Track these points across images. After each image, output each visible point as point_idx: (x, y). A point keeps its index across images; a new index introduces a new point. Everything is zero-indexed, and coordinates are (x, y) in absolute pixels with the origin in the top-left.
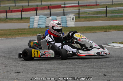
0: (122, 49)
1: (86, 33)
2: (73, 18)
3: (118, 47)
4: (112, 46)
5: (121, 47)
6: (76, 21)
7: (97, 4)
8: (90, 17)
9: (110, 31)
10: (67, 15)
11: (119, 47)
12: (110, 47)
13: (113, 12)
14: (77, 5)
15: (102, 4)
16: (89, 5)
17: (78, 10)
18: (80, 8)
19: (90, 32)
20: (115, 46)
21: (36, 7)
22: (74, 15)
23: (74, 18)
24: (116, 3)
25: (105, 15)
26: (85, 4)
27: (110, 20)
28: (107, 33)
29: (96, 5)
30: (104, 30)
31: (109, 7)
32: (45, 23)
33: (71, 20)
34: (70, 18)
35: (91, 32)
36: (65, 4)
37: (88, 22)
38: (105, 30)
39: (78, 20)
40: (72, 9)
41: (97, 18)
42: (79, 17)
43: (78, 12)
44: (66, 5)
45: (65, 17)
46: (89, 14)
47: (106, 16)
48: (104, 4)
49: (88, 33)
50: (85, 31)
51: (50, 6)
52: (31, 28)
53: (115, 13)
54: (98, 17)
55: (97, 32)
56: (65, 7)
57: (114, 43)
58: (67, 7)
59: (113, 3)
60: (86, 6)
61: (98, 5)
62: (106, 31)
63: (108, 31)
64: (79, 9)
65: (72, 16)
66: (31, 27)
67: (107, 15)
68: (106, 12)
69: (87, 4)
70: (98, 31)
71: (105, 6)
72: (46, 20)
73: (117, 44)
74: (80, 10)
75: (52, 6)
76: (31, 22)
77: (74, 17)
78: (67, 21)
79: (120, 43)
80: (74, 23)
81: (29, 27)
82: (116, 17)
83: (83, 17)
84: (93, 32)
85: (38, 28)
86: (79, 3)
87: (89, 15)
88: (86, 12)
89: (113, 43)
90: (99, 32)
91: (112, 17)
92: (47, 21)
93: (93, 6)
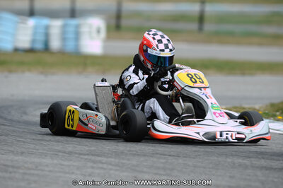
2: (99, 31)
13: (222, 19)
25: (194, 26)
33: (90, 33)
42: (118, 27)
47: (201, 29)
68: (201, 19)
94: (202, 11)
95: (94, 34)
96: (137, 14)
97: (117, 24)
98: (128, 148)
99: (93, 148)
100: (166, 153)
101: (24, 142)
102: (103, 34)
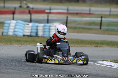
0: (112, 68)
3: (107, 65)
4: (101, 64)
5: (111, 66)
7: (91, 12)
8: (80, 28)
9: (102, 47)
10: (51, 22)
11: (109, 66)
12: (98, 64)
13: (109, 24)
14: (65, 11)
15: (97, 13)
16: (80, 14)
18: (69, 16)
19: (77, 46)
20: (104, 64)
21: (13, 10)
24: (115, 13)
25: (99, 27)
27: (104, 34)
28: (98, 48)
29: (90, 14)
30: (95, 44)
31: (105, 18)
32: (23, 30)
35: (79, 45)
36: (50, 9)
38: (96, 45)
40: (58, 16)
41: (89, 30)
43: (65, 21)
44: (52, 11)
45: (48, 25)
46: (79, 24)
47: (100, 28)
49: (74, 47)
51: (31, 10)
52: (5, 36)
53: (113, 26)
55: (86, 47)
56: (50, 13)
57: (104, 60)
58: (53, 13)
59: (112, 13)
60: (77, 14)
61: (92, 14)
62: (97, 47)
63: (100, 47)
64: (67, 17)
66: (4, 34)
67: (102, 27)
69: (79, 12)
70: (87, 46)
71: (100, 16)
72: (24, 27)
73: (107, 62)
74: (69, 18)
75: (34, 10)
76: (5, 28)
78: (51, 31)
79: (112, 62)
81: (2, 33)
82: (113, 30)
83: (71, 28)
84: (81, 46)
85: (14, 36)
86: (68, 10)
87: (79, 26)
89: (102, 60)
90: (88, 47)
91: (107, 30)
92: (26, 28)
93: (85, 15)
94: (101, 20)
96: (75, 22)
101: (27, 73)
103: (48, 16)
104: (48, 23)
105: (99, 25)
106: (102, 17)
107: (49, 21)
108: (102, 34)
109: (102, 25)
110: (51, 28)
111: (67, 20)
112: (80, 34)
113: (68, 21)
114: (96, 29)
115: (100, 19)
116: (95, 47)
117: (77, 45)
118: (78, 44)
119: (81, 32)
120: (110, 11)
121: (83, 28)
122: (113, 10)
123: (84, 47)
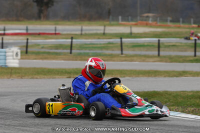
1: (37, 78)
2: (17, 54)
6: (21, 59)
7: (57, 32)
8: (44, 53)
10: (7, 47)
13: (82, 47)
14: (24, 31)
15: (65, 33)
16: (44, 34)
17: (26, 41)
18: (30, 38)
19: (44, 78)
22: (19, 49)
23: (19, 54)
24: (87, 32)
25: (69, 51)
26: (38, 32)
27: (76, 60)
29: (56, 34)
30: (66, 74)
31: (76, 39)
33: (13, 56)
34: (13, 52)
35: (45, 77)
36: (4, 30)
37: (41, 61)
38: (68, 76)
39: (24, 57)
40: (15, 37)
41: (56, 56)
42: (27, 52)
43: (25, 45)
44: (7, 32)
46: (43, 48)
47: (71, 53)
48: (69, 32)
50: (35, 74)
53: (86, 48)
54: (57, 54)
55: (55, 78)
56: (4, 34)
58: (8, 34)
59: (83, 32)
60: (39, 34)
61: (59, 34)
64: (27, 39)
65: (16, 49)
67: (73, 51)
69: (41, 32)
70: (57, 77)
71: (70, 37)
74: (29, 41)
77: (19, 51)
78: (7, 58)
80: (17, 61)
83: (33, 53)
84: (49, 77)
86: (27, 30)
87: (43, 50)
88: (39, 45)
90: (59, 78)
91: (80, 54)
93: (50, 36)
94: (72, 42)
95: (15, 57)
96: (37, 45)
97: (26, 51)
98: (41, 122)
99: (21, 122)
100: (62, 124)
102: (19, 57)
103: (2, 39)
104: (2, 48)
105: (70, 48)
106: (72, 38)
107: (4, 45)
108: (73, 60)
109: (73, 48)
110: (7, 54)
111: (27, 43)
112: (45, 61)
113: (29, 44)
114: (65, 54)
115: (70, 40)
116: (68, 78)
117: (43, 76)
118: (45, 75)
119: (46, 58)
120: (82, 30)
121: (49, 53)
122: (84, 28)
123: (53, 78)
